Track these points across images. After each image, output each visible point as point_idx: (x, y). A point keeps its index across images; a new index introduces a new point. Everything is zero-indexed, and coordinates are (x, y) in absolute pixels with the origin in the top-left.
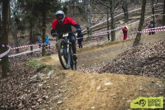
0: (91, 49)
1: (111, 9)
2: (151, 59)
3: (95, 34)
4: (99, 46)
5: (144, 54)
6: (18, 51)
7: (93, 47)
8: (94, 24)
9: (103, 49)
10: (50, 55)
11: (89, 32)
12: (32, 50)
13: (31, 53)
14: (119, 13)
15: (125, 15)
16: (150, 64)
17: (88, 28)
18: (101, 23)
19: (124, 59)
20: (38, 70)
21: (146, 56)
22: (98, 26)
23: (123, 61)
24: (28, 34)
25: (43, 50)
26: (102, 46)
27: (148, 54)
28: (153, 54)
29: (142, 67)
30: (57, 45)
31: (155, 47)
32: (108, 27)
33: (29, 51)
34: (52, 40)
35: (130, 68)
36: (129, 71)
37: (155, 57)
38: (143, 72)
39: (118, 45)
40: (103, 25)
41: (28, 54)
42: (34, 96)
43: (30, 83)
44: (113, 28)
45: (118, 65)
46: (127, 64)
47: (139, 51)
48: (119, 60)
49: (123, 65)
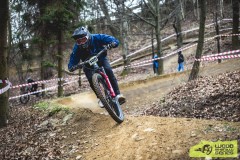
0: (129, 86)
1: (156, 27)
2: (214, 98)
3: (136, 64)
4: (139, 82)
5: (205, 91)
7: (131, 83)
8: (133, 51)
9: (146, 85)
10: (69, 95)
11: (126, 63)
12: (43, 88)
13: (43, 93)
14: (169, 35)
15: (178, 36)
16: (213, 105)
17: (124, 57)
18: (143, 49)
19: (175, 99)
20: (51, 115)
21: (208, 93)
22: (139, 54)
23: (175, 102)
24: (38, 67)
25: (60, 88)
26: (144, 81)
27: (210, 91)
28: (217, 91)
29: (202, 109)
30: (80, 82)
31: (221, 81)
34: (73, 74)
35: (184, 111)
37: (221, 95)
39: (168, 80)
40: (146, 51)
42: (42, 149)
43: (38, 132)
44: (159, 55)
45: (167, 107)
46: (179, 105)
47: (197, 86)
48: (169, 101)
49: (174, 107)
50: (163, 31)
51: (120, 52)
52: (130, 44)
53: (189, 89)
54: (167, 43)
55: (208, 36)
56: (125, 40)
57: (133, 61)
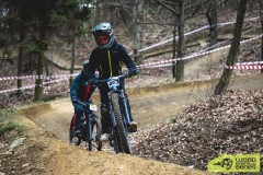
0: (134, 93)
1: (179, 16)
2: (243, 124)
3: (150, 64)
4: (149, 89)
5: (233, 112)
7: (137, 91)
8: (149, 44)
9: (158, 95)
10: (53, 98)
11: (137, 60)
12: (19, 86)
13: (18, 93)
14: (200, 26)
15: (211, 29)
17: (135, 52)
18: (163, 42)
19: (190, 119)
21: (235, 117)
22: (156, 49)
23: (189, 124)
26: (156, 89)
28: (249, 114)
29: (225, 138)
32: (174, 51)
33: (15, 89)
34: (64, 69)
35: (199, 138)
36: (197, 144)
37: (253, 121)
38: (224, 149)
39: (187, 90)
40: (166, 46)
41: (11, 95)
44: (180, 55)
46: (194, 129)
47: (222, 105)
48: (181, 121)
49: (186, 131)
50: (193, 20)
51: (131, 44)
52: (147, 34)
53: (211, 107)
54: (196, 37)
55: (252, 33)
56: (139, 28)
57: (147, 58)
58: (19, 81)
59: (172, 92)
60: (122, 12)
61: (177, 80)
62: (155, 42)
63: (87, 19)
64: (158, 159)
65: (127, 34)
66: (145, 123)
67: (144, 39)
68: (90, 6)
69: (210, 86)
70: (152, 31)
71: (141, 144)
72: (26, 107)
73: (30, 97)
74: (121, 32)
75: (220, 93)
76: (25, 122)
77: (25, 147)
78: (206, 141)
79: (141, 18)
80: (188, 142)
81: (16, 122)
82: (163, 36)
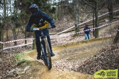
0: (76, 44)
1: (95, 9)
4: (83, 42)
6: (16, 43)
7: (78, 43)
8: (82, 22)
9: (87, 45)
11: (77, 29)
12: (26, 43)
13: (25, 46)
14: (105, 13)
17: (76, 26)
18: (88, 21)
19: (103, 55)
22: (85, 24)
23: (102, 57)
25: (34, 44)
26: (86, 42)
32: (94, 25)
36: (106, 66)
39: (101, 42)
40: (90, 22)
41: (23, 47)
44: (97, 26)
45: (97, 60)
46: (105, 60)
47: (117, 48)
48: (99, 56)
49: (101, 60)
50: (102, 10)
51: (74, 22)
52: (81, 18)
53: (112, 49)
54: (103, 18)
56: (77, 15)
57: (81, 28)
58: (26, 41)
59: (94, 43)
60: (69, 8)
61: (96, 38)
62: (85, 21)
63: (54, 13)
64: (89, 73)
65: (72, 18)
66: (82, 57)
67: (80, 20)
68: (55, 6)
69: (111, 39)
70: (83, 16)
71: (81, 67)
72: (29, 52)
73: (30, 47)
74: (69, 17)
75: (116, 43)
76: (30, 59)
77: (30, 70)
78: (110, 65)
79: (78, 11)
80: (102, 65)
81: (26, 59)
82: (88, 18)
